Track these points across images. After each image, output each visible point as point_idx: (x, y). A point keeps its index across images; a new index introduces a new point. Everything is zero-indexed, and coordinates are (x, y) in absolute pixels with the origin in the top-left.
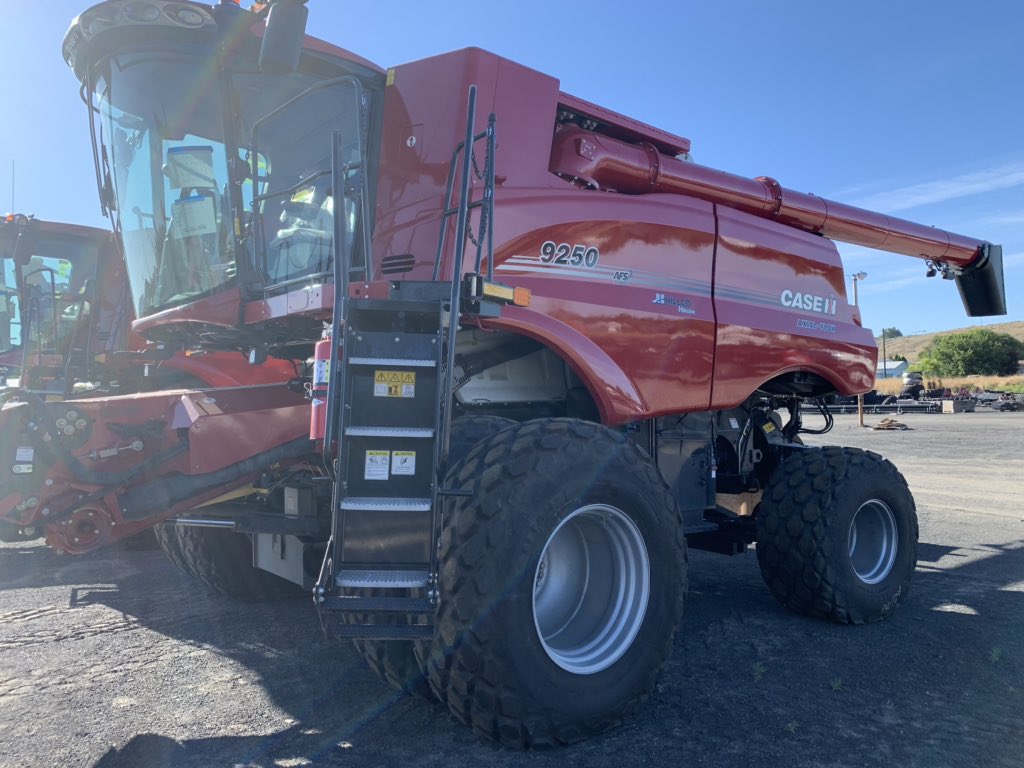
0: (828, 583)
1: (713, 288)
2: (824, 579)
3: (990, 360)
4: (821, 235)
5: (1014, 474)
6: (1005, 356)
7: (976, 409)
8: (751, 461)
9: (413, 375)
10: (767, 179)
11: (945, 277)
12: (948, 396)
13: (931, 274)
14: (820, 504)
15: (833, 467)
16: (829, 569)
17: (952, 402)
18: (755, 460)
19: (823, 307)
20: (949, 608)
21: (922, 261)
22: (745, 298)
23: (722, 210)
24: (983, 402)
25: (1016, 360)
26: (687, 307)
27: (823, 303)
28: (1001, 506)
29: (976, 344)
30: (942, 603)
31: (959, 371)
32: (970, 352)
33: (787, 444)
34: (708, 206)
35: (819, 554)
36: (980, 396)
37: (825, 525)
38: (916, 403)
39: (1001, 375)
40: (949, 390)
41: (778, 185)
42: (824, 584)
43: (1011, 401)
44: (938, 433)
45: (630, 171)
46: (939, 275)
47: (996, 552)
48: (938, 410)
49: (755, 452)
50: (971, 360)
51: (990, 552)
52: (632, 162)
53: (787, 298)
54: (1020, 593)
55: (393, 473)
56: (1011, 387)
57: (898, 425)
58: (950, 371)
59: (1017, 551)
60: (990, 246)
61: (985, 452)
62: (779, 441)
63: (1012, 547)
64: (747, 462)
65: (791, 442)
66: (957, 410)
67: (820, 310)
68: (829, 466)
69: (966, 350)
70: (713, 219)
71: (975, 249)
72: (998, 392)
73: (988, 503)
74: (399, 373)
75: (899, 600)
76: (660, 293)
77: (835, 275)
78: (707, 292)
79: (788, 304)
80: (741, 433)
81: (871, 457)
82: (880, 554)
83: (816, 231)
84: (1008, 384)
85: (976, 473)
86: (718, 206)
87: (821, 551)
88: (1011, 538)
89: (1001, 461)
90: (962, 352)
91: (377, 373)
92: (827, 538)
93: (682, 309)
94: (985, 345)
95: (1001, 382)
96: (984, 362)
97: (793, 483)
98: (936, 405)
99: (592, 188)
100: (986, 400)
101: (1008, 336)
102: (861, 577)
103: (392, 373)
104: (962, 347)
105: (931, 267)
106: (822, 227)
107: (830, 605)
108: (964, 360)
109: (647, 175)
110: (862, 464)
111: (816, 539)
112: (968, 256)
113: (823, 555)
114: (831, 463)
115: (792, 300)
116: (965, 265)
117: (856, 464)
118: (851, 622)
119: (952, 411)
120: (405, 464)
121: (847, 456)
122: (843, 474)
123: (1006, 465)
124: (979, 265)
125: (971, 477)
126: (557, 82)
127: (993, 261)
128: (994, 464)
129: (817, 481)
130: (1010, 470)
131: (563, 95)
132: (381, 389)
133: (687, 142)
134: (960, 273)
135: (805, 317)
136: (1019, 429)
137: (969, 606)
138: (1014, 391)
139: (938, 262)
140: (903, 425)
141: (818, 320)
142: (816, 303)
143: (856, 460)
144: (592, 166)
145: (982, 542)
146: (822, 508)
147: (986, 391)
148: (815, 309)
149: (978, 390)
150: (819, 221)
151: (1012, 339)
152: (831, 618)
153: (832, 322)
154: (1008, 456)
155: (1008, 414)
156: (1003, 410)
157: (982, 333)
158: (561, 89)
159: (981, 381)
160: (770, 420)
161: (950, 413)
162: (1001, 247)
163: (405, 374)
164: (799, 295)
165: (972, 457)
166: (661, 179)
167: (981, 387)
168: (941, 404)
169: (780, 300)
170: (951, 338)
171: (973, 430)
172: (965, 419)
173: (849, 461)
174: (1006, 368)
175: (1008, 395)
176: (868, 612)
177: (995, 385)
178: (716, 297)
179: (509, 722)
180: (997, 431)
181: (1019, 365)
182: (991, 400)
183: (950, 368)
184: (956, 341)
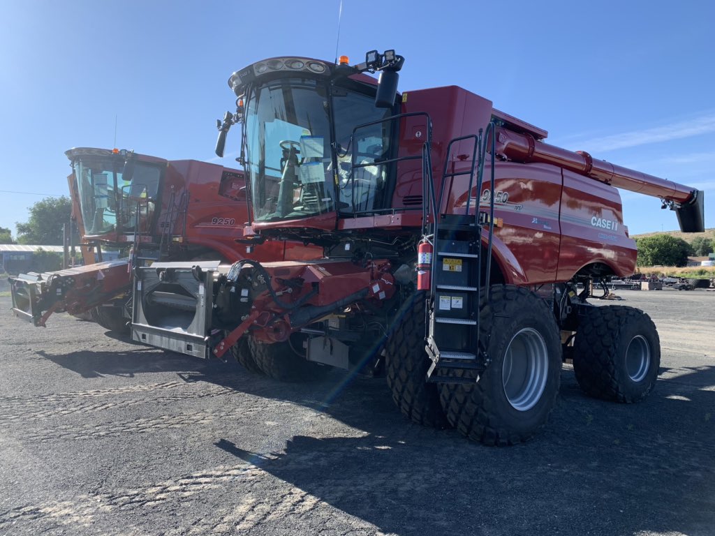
0: (615, 380)
1: (559, 215)
2: (613, 378)
3: (669, 255)
4: (609, 185)
5: (694, 329)
6: (679, 253)
7: (663, 288)
8: (566, 312)
9: (461, 261)
10: (584, 152)
11: (671, 209)
12: (644, 279)
13: (664, 207)
14: (613, 336)
15: (619, 316)
16: (616, 371)
17: (647, 283)
18: (568, 312)
19: (611, 227)
20: (675, 397)
21: (659, 199)
22: (573, 221)
23: (566, 172)
24: (667, 283)
25: (686, 257)
26: (548, 225)
27: (611, 224)
28: (691, 347)
29: (660, 244)
30: (670, 395)
31: (648, 262)
32: (656, 250)
33: (580, 304)
34: (558, 170)
35: (611, 363)
36: (665, 280)
37: (615, 348)
38: (624, 283)
39: (678, 266)
40: (644, 275)
41: (590, 157)
42: (613, 380)
43: (686, 284)
44: (642, 303)
45: (521, 150)
46: (668, 208)
47: (693, 371)
48: (639, 288)
49: (568, 307)
50: (657, 255)
51: (689, 372)
52: (521, 144)
53: (594, 221)
54: (713, 392)
55: (453, 307)
56: (684, 274)
57: (616, 297)
58: (643, 262)
59: (705, 371)
60: (697, 191)
61: (674, 315)
62: (576, 302)
63: (703, 369)
64: (563, 313)
65: (583, 302)
66: (651, 288)
67: (609, 228)
68: (616, 316)
69: (653, 249)
70: (561, 177)
71: (689, 193)
72: (677, 278)
73: (682, 346)
74: (454, 260)
75: (650, 391)
76: (535, 217)
77: (618, 207)
78: (555, 217)
79: (594, 224)
80: (562, 297)
81: (638, 312)
82: (640, 366)
83: (606, 182)
84: (682, 273)
85: (670, 328)
86: (563, 169)
87: (613, 362)
88: (702, 364)
89: (685, 322)
90: (651, 250)
91: (444, 259)
92: (615, 355)
93: (545, 227)
94: (666, 245)
95: (678, 271)
96: (666, 257)
97: (595, 325)
98: (637, 285)
99: (504, 160)
100: (669, 283)
101: (680, 239)
102: (632, 378)
103: (451, 260)
104: (651, 246)
105: (664, 203)
106: (610, 180)
107: (615, 392)
108: (652, 255)
109: (527, 152)
110: (634, 315)
111: (609, 355)
112: (685, 197)
113: (613, 364)
114: (618, 314)
115: (596, 222)
116: (683, 202)
117: (631, 315)
118: (625, 402)
119: (648, 289)
120: (458, 303)
121: (626, 311)
122: (624, 320)
123: (689, 324)
124: (690, 203)
125: (668, 330)
126: (490, 103)
127: (699, 201)
128: (681, 323)
129: (611, 324)
130: (692, 327)
131: (494, 110)
132: (446, 267)
133: (546, 133)
134: (679, 207)
135: (603, 232)
136: (693, 302)
137: (686, 397)
138: (687, 277)
139: (668, 199)
140: (618, 297)
141: (608, 234)
142: (608, 224)
143: (631, 313)
144: (504, 147)
145: (684, 366)
146: (613, 338)
147: (669, 277)
148: (608, 228)
149: (663, 276)
150: (608, 177)
151: (683, 242)
152: (615, 399)
153: (615, 235)
154: (689, 318)
155: (684, 292)
156: (680, 290)
157: (665, 237)
158: (493, 107)
159: (665, 270)
160: (573, 290)
161: (646, 290)
162: (702, 192)
163: (457, 260)
164: (600, 220)
165: (667, 318)
166: (535, 154)
167: (665, 273)
168: (641, 284)
169: (590, 222)
170: (644, 240)
171: (663, 302)
172: (656, 294)
173: (627, 313)
174: (679, 261)
175: (683, 279)
176: (635, 397)
177: (674, 273)
178: (561, 220)
179: (491, 430)
180: (679, 302)
181: (688, 260)
182: (672, 283)
183: (643, 260)
184: (647, 242)
